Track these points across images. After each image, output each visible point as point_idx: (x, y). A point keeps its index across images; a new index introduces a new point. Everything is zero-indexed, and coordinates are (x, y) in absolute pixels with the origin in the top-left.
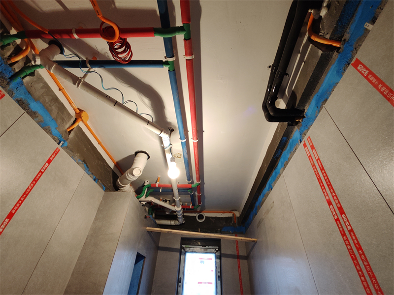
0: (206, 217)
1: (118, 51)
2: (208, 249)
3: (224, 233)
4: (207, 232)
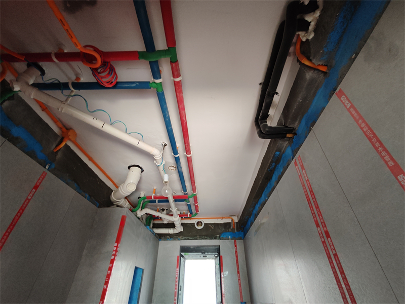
0: (205, 224)
1: (101, 75)
2: (208, 256)
3: (223, 239)
4: (206, 239)
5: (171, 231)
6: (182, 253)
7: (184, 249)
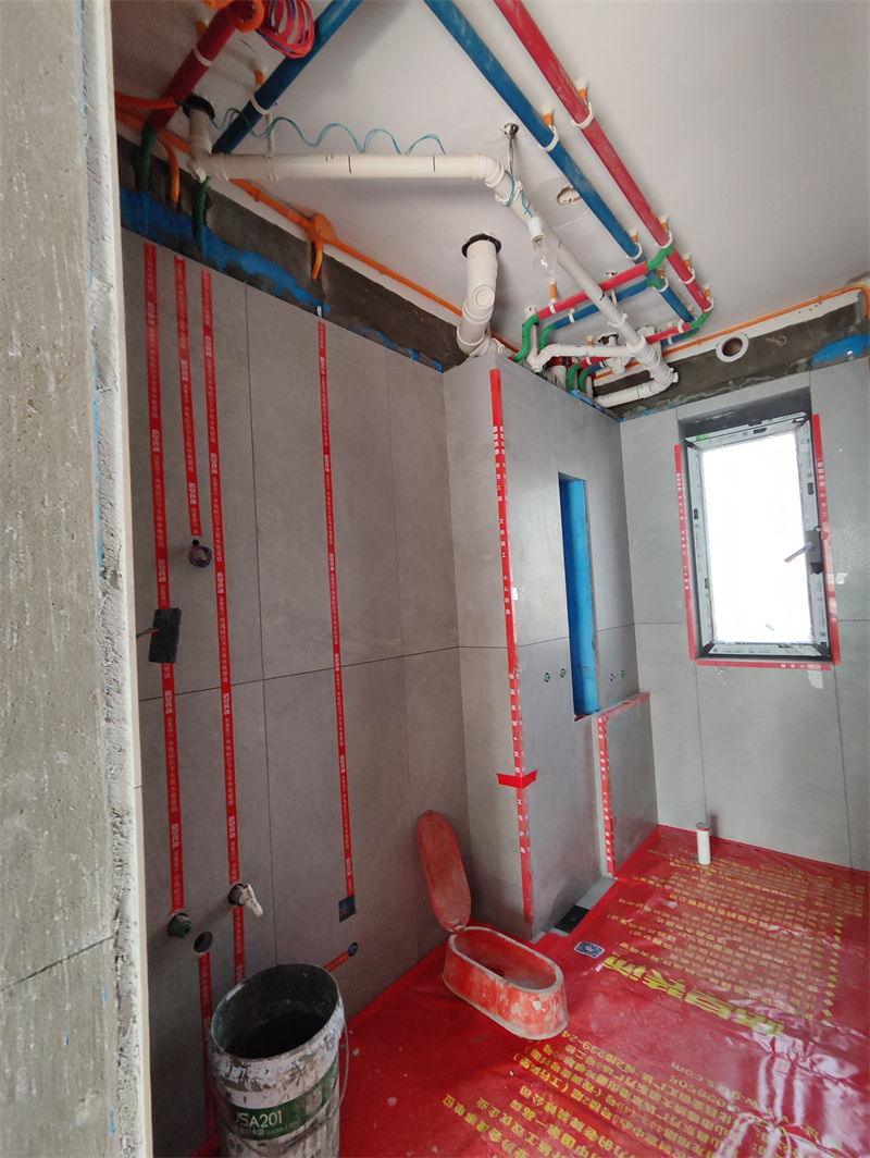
0: (750, 340)
2: (769, 428)
3: (822, 365)
4: (758, 382)
5: (644, 391)
6: (689, 439)
7: (693, 429)
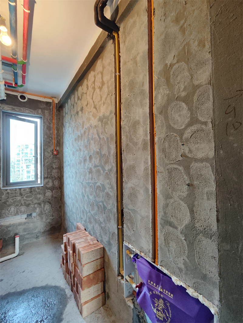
0: (28, 98)
